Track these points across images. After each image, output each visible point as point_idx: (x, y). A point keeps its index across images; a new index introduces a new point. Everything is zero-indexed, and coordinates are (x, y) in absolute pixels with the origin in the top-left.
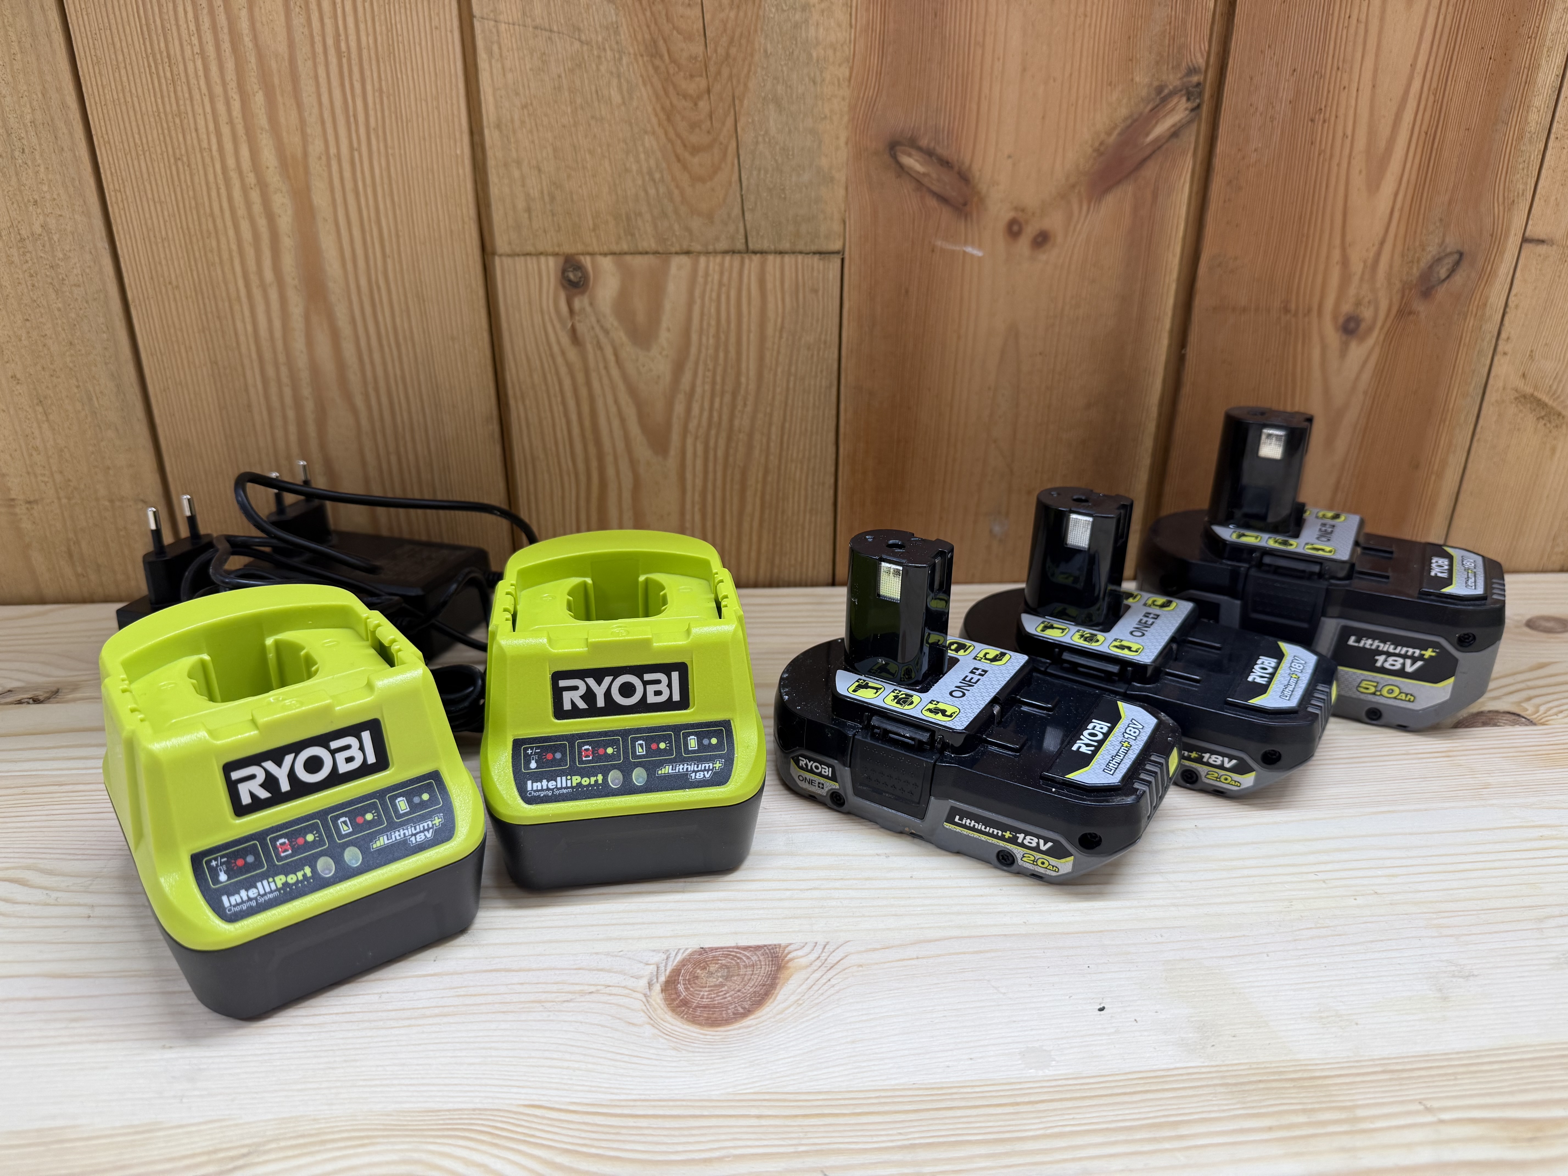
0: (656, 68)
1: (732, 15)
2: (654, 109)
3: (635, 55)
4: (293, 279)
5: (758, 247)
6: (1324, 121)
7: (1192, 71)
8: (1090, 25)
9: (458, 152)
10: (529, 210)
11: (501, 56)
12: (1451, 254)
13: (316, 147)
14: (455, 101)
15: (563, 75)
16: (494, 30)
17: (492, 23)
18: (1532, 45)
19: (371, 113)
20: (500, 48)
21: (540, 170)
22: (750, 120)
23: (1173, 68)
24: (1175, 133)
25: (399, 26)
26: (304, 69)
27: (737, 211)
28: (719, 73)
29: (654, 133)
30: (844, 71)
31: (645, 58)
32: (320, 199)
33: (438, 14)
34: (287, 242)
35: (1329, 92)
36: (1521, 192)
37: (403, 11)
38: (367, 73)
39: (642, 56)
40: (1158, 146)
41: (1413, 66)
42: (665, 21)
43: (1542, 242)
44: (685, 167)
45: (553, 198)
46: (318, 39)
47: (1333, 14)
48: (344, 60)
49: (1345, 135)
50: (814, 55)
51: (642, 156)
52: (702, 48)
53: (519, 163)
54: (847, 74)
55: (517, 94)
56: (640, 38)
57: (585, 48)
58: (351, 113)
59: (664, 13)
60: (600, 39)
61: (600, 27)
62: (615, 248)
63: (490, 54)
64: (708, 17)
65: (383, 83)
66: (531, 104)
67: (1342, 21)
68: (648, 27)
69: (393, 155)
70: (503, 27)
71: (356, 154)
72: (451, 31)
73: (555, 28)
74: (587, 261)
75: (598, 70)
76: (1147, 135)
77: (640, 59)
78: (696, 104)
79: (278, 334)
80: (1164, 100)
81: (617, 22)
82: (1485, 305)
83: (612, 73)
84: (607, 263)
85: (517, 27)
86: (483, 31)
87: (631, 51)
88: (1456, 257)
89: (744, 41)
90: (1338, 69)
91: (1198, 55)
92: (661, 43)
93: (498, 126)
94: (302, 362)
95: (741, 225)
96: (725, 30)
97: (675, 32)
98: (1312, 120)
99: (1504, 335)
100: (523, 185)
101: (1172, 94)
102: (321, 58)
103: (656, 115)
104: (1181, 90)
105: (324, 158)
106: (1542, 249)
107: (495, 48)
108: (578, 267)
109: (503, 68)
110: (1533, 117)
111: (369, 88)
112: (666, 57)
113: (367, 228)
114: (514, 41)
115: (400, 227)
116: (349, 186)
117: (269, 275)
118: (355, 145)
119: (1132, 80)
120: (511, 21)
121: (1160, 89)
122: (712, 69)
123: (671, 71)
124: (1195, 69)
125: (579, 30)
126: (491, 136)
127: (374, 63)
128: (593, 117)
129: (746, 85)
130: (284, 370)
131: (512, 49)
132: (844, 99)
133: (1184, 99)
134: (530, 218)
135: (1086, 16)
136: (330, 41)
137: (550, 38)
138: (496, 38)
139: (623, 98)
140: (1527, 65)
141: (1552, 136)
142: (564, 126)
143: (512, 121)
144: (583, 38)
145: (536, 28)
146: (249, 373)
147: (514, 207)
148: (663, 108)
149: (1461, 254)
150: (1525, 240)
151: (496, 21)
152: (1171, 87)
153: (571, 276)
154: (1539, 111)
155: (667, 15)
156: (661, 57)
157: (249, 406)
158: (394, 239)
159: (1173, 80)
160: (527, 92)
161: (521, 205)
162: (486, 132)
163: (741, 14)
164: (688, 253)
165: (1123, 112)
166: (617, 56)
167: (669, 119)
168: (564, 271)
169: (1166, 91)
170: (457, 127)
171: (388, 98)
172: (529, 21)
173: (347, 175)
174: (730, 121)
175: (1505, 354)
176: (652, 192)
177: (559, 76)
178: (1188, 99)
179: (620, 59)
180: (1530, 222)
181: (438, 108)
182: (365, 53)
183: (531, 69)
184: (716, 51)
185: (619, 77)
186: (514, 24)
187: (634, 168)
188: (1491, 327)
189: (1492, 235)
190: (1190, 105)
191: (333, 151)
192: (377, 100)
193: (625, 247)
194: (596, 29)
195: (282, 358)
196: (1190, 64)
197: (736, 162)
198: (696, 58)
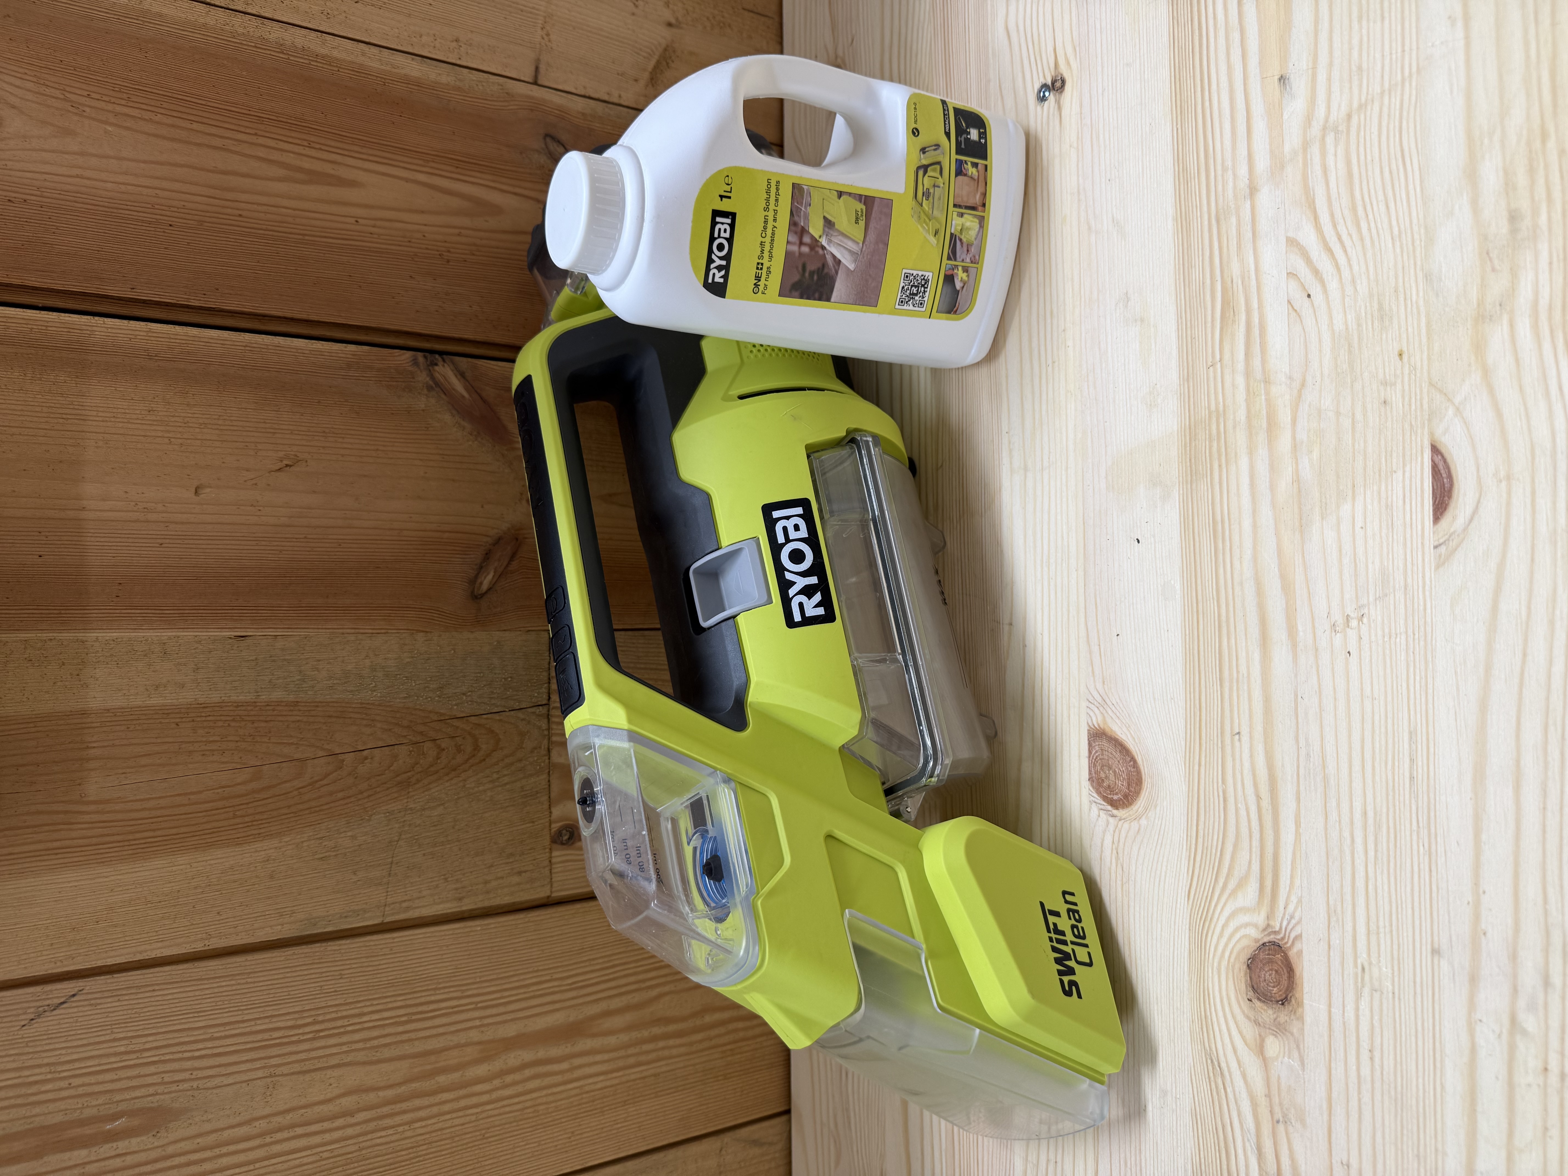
0: (418, 781)
1: (379, 725)
2: (447, 781)
3: (408, 798)
4: (566, 1047)
5: (545, 696)
6: (449, 251)
7: (415, 362)
8: (384, 446)
9: (479, 928)
10: (520, 873)
11: (409, 900)
12: (546, 144)
13: (474, 1035)
14: (443, 933)
15: (423, 852)
16: (392, 906)
17: (387, 909)
18: (390, 82)
19: (451, 995)
20: (405, 901)
21: (492, 866)
22: (455, 707)
23: (413, 378)
24: (462, 375)
25: (390, 978)
26: (419, 1047)
27: (520, 715)
28: (421, 733)
29: (465, 780)
30: (420, 637)
31: (410, 790)
32: (510, 1031)
33: (381, 949)
34: (541, 1054)
35: (427, 249)
36: (501, 87)
37: (379, 976)
38: (423, 1000)
39: (409, 793)
40: (471, 387)
41: (407, 180)
42: (383, 776)
43: (537, 69)
44: (488, 755)
45: (512, 855)
46: (399, 1038)
47: (370, 247)
48: (414, 1017)
49: (459, 235)
50: (408, 660)
51: (481, 788)
52: (403, 747)
53: (486, 882)
54: (422, 634)
55: (437, 886)
56: (396, 795)
57: (403, 837)
58: (451, 1010)
59: (378, 778)
60: (397, 826)
61: (388, 826)
62: (546, 806)
63: (408, 908)
64: (380, 744)
65: (430, 987)
66: (444, 875)
67: (374, 240)
68: (388, 789)
69: (480, 977)
70: (390, 900)
71: (479, 1005)
72: (394, 938)
73: (390, 860)
74: (555, 826)
75: (419, 825)
76: (463, 397)
77: (411, 794)
78: (444, 750)
79: (606, 1056)
80: (437, 384)
81: (384, 813)
82: (583, 114)
83: (421, 815)
84: (557, 812)
85: (389, 889)
86: (393, 914)
87: (405, 801)
88: (548, 140)
89: (398, 715)
90: (410, 241)
91: (403, 357)
92: (399, 778)
93: (460, 899)
94: (624, 1038)
95: (530, 710)
96: (390, 730)
97: (392, 768)
98: (448, 261)
99: (606, 98)
100: (502, 878)
101: (432, 378)
102: (413, 1035)
103: (452, 779)
104: (430, 370)
105: (483, 1029)
106: (542, 67)
107: (404, 905)
108: (559, 833)
109: (419, 898)
110: (444, 79)
111: (433, 998)
112: (409, 774)
113: (532, 994)
114: (399, 891)
115: (531, 970)
116: (502, 1009)
117: (565, 1066)
118: (473, 1006)
119: (423, 410)
120: (385, 894)
121: (430, 388)
122: (419, 738)
123: (420, 769)
124: (413, 360)
125: (390, 842)
126: (467, 905)
127: (415, 995)
128: (453, 828)
129: (430, 712)
130: (631, 1051)
131: (405, 892)
132: (440, 636)
133: (436, 368)
134: (525, 872)
135: (377, 450)
136: (401, 1029)
137: (397, 863)
138: (398, 905)
139: (439, 805)
140: (405, 85)
141: (458, 62)
142: (460, 849)
143: (456, 889)
144: (396, 838)
145: (390, 875)
146: (633, 1077)
147: (519, 884)
148: (447, 774)
149: (547, 135)
150: (535, 83)
151: (386, 905)
152: (428, 379)
153: (566, 838)
154: (440, 74)
155: (379, 775)
156: (409, 778)
157: (655, 1075)
158: (540, 973)
159: (423, 377)
160: (436, 879)
161: (516, 879)
162: (464, 908)
163: (378, 718)
164: (549, 750)
165: (447, 417)
166: (409, 812)
167: (455, 770)
168: (562, 844)
169: (431, 383)
170: (462, 931)
171: (440, 983)
172: (385, 880)
173: (494, 1011)
174: (456, 723)
175: (620, 96)
176: (506, 779)
177: (424, 855)
178: (436, 365)
179: (411, 809)
180: (522, 78)
181: (447, 946)
182: (409, 1002)
183: (419, 877)
184: (405, 736)
185: (424, 810)
186: (387, 892)
187: (489, 794)
188: (600, 108)
189: (532, 110)
190: (440, 363)
191: (477, 1023)
192: (442, 991)
193: (546, 798)
194: (390, 829)
195: (622, 1053)
196: (410, 364)
197: (485, 716)
198: (411, 752)
